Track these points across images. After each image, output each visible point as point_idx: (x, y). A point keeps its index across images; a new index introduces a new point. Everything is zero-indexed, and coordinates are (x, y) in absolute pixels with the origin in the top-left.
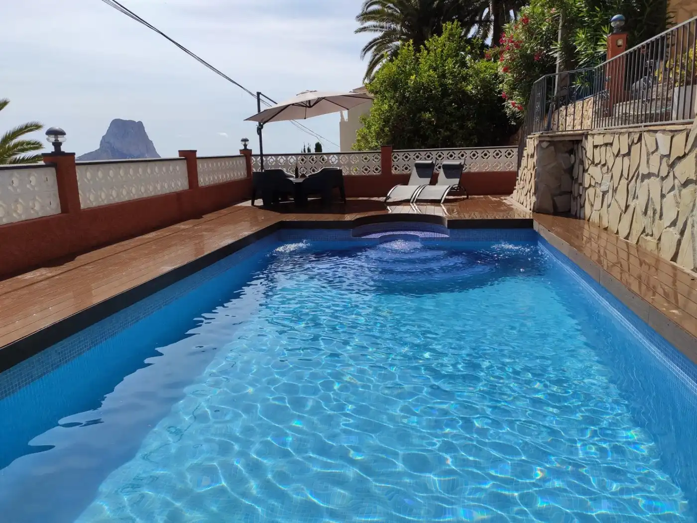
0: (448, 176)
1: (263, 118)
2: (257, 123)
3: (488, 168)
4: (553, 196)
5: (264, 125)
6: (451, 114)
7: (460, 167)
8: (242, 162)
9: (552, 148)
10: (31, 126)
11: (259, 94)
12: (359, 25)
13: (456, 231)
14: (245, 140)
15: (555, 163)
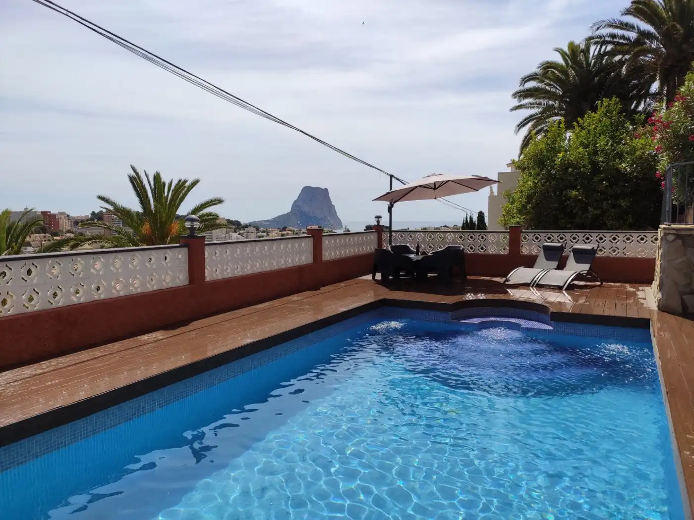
0: (578, 261)
1: (393, 198)
2: (389, 203)
3: (630, 254)
4: (682, 294)
5: (394, 205)
6: (602, 193)
7: (593, 251)
8: (373, 237)
9: (680, 242)
11: (391, 176)
12: (515, 102)
13: (560, 324)
14: (378, 217)
15: (684, 259)
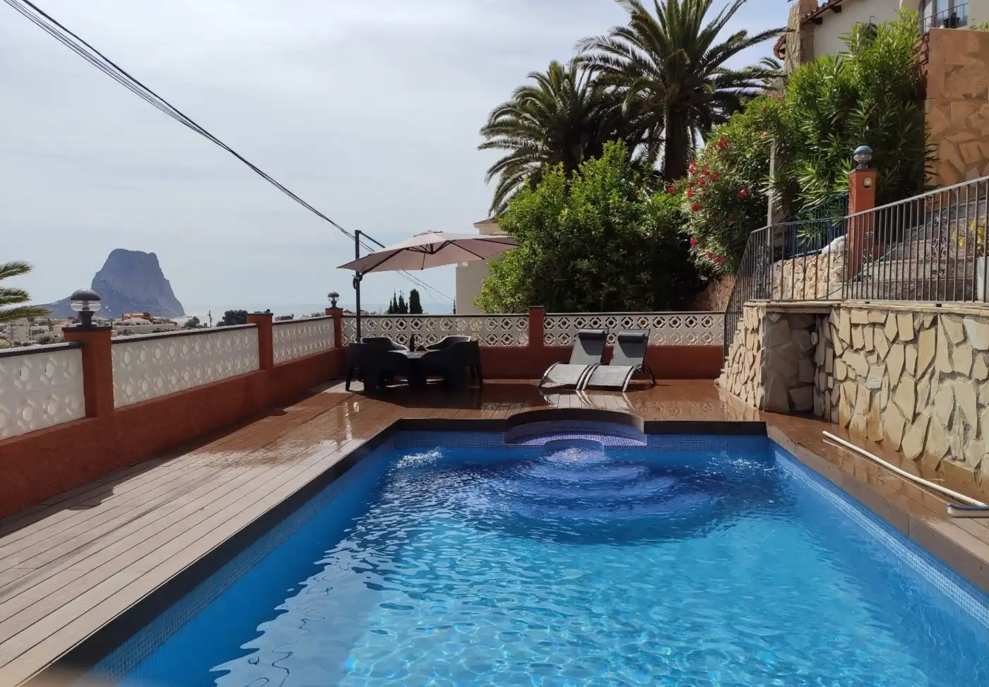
0: (629, 353)
1: (363, 267)
2: (354, 272)
3: (678, 342)
4: (788, 388)
5: (364, 276)
6: (617, 264)
7: (643, 339)
8: (329, 326)
9: (785, 322)
10: (13, 267)
11: (358, 232)
13: (657, 438)
14: (334, 295)
15: (790, 344)
